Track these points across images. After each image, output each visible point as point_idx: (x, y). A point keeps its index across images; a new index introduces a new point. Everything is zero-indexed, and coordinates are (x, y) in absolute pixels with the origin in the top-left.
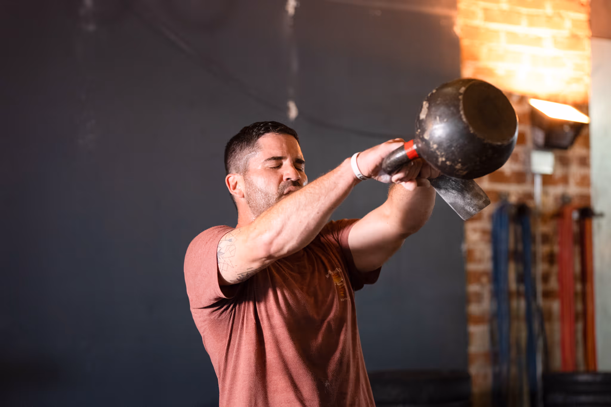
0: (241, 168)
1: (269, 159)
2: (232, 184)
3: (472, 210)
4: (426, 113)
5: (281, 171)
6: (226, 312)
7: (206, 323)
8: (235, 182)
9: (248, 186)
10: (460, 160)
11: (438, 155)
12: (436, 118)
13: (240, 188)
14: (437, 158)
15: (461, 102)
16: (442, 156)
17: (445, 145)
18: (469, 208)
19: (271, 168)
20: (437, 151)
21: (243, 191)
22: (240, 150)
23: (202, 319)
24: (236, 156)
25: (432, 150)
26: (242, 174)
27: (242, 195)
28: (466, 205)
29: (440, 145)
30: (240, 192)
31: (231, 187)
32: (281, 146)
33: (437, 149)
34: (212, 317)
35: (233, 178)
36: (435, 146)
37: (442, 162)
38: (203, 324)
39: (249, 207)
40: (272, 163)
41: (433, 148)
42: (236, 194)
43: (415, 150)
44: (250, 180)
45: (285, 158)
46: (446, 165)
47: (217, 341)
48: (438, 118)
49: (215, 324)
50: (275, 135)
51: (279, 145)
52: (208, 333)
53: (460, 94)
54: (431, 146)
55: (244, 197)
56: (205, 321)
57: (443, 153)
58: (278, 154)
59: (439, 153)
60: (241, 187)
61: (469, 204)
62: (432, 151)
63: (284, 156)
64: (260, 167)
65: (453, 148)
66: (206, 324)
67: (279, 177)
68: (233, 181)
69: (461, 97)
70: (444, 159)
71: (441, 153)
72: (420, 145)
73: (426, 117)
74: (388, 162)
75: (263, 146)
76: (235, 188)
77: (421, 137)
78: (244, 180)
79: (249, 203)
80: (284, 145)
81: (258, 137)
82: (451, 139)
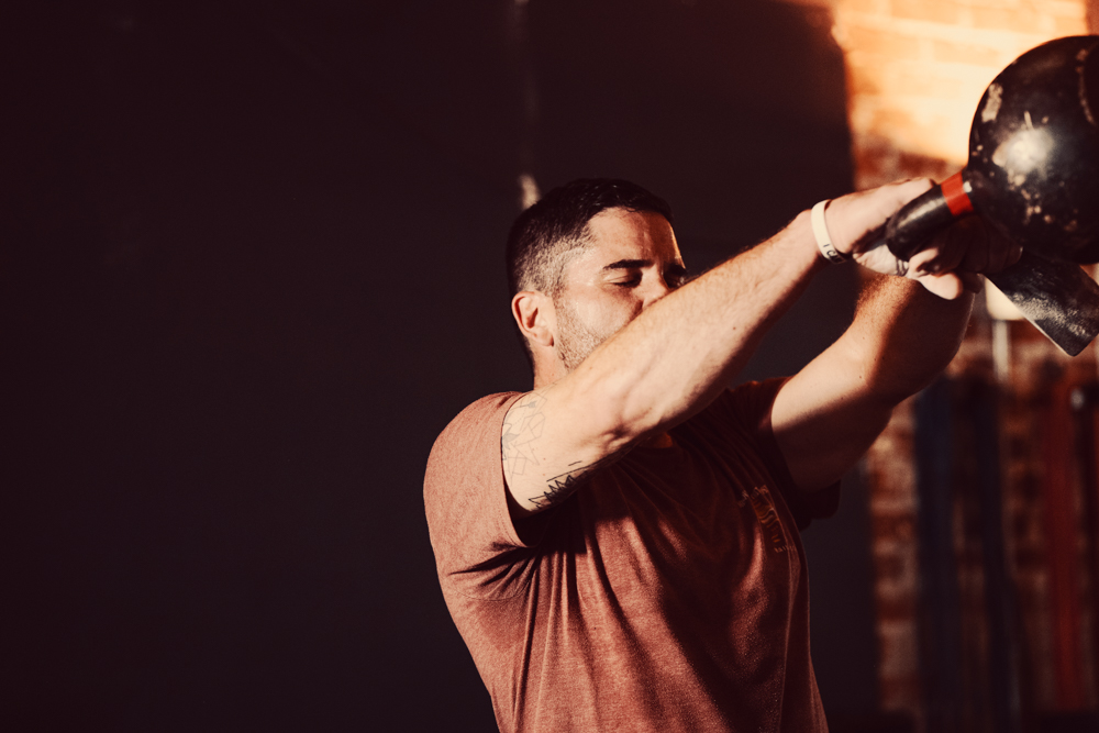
0: (549, 281)
1: (614, 266)
2: (526, 314)
3: (1084, 332)
4: (997, 107)
5: (637, 292)
6: (517, 581)
7: (473, 608)
8: (534, 310)
9: (564, 320)
10: (1076, 211)
11: (1024, 200)
12: (1022, 118)
13: (543, 323)
14: (1023, 209)
15: (1082, 80)
16: (1034, 203)
17: (1043, 175)
18: (1078, 329)
19: (616, 284)
20: (1024, 192)
21: (551, 330)
22: (548, 242)
23: (463, 600)
24: (536, 252)
25: (1012, 188)
26: (550, 293)
27: (548, 341)
28: (1071, 322)
29: (1032, 177)
30: (545, 334)
31: (525, 321)
32: (640, 239)
33: (1025, 186)
34: (487, 595)
35: (528, 301)
36: (1019, 180)
37: (1034, 215)
38: (466, 612)
39: (563, 366)
40: (619, 275)
41: (1013, 184)
42: (535, 337)
43: (968, 195)
44: (569, 308)
45: (647, 263)
46: (1044, 222)
47: (498, 647)
48: (1027, 116)
49: (492, 609)
50: (625, 212)
51: (634, 235)
52: (477, 631)
53: (1079, 63)
54: (1010, 180)
55: (552, 344)
56: (470, 604)
57: (1037, 196)
58: (633, 253)
59: (1027, 196)
60: (547, 322)
61: (1075, 320)
62: (1010, 193)
63: (646, 258)
64: (590, 284)
65: (1062, 184)
66: (473, 613)
67: (633, 306)
68: (528, 308)
69: (1079, 70)
70: (1038, 210)
71: (1032, 196)
72: (980, 185)
73: (998, 116)
74: (903, 223)
75: (600, 236)
76: (531, 323)
77: (985, 160)
78: (556, 307)
79: (564, 358)
80: (646, 236)
81: (590, 217)
82: (1058, 162)
